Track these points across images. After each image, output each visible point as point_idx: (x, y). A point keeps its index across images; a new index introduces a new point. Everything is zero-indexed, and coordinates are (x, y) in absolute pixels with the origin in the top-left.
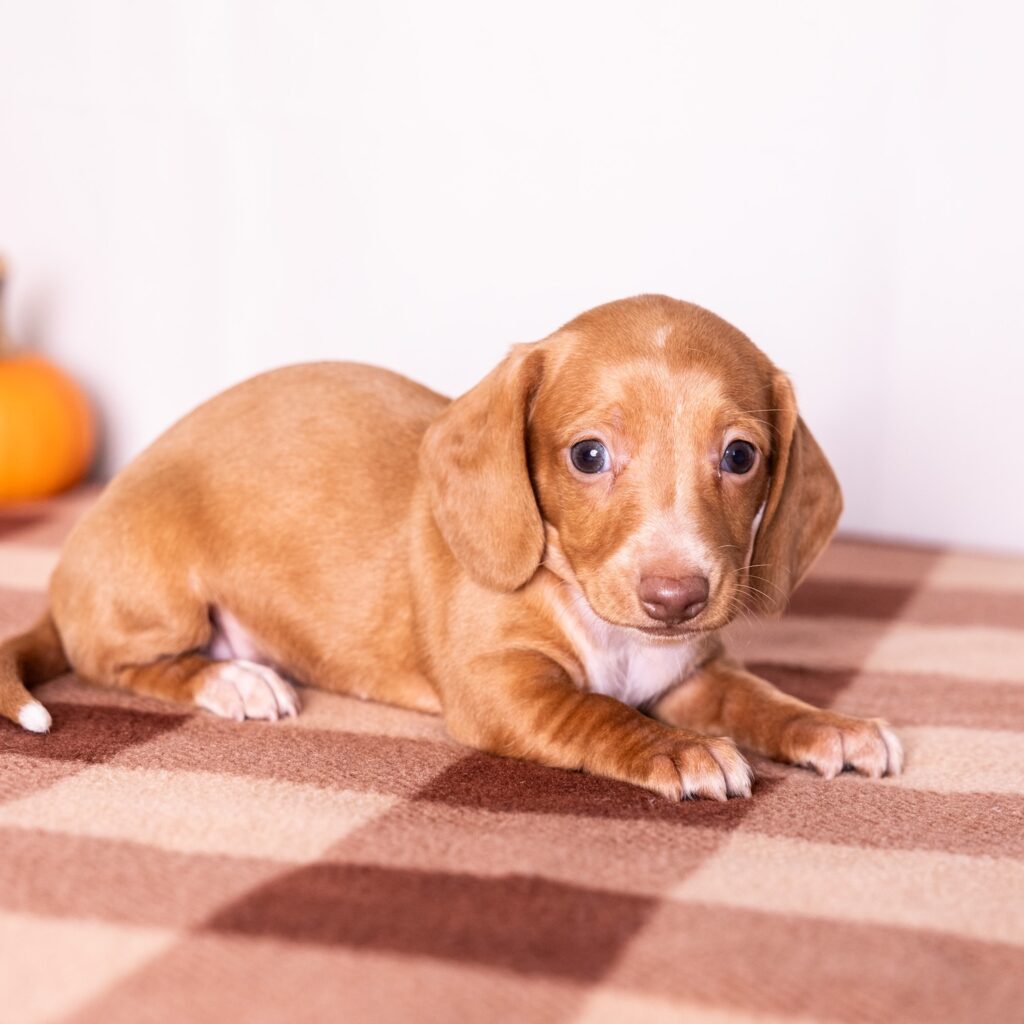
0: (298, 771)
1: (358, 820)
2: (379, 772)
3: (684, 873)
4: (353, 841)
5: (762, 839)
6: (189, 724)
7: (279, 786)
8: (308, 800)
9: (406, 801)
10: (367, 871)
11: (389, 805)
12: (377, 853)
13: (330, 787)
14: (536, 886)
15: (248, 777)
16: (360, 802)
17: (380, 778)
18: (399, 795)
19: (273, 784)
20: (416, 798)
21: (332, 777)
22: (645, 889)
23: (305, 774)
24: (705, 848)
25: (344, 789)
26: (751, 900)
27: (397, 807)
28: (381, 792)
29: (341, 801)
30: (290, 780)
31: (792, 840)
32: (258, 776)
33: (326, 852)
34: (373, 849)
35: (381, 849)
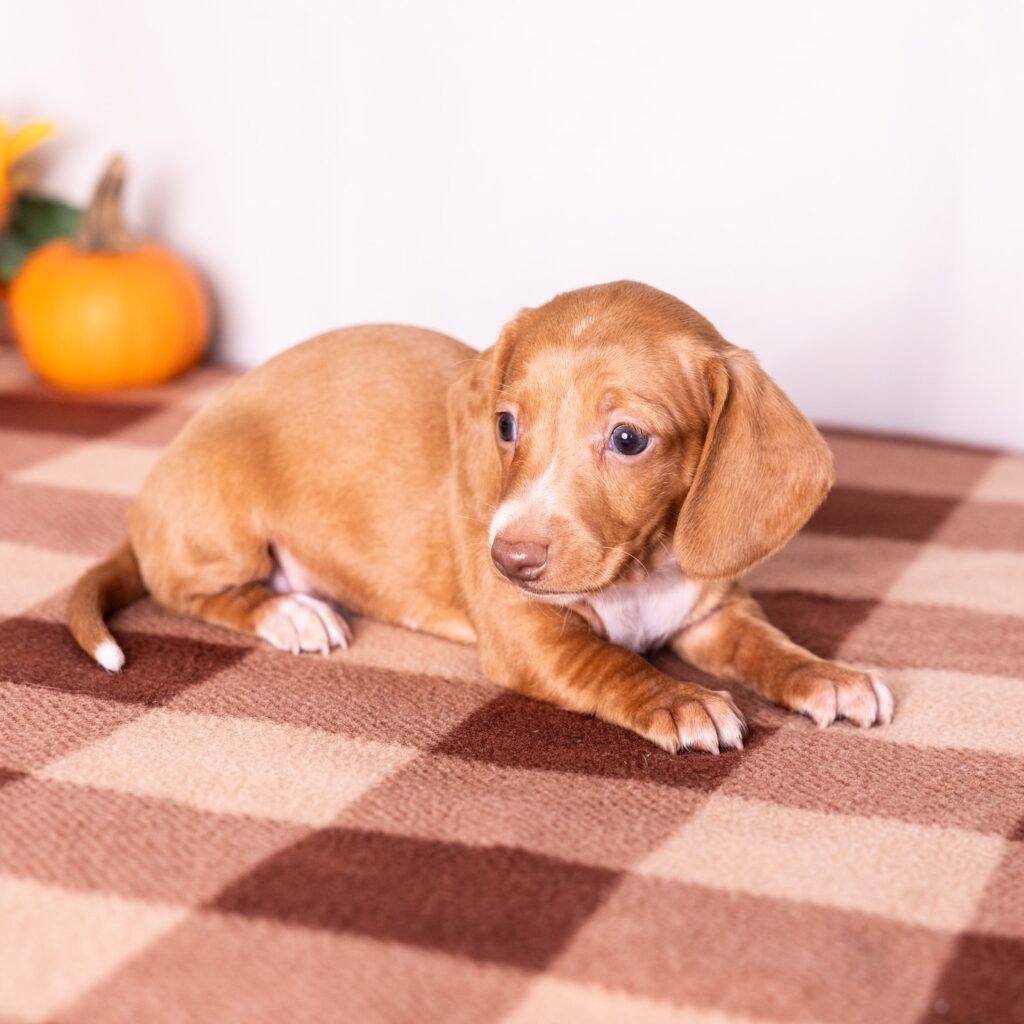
0: (334, 718)
1: (375, 779)
2: (408, 719)
3: (653, 843)
5: (737, 801)
6: (249, 659)
7: (314, 736)
8: (337, 753)
9: (424, 754)
10: (370, 837)
11: (408, 759)
12: (385, 821)
13: (359, 738)
14: (517, 857)
15: (287, 726)
16: (382, 756)
17: (407, 726)
18: (419, 748)
19: (309, 734)
20: (434, 751)
21: (363, 725)
22: (611, 863)
23: (339, 723)
24: (682, 812)
25: (372, 740)
26: (703, 877)
27: (415, 761)
28: (404, 744)
29: (365, 755)
30: (326, 729)
31: (764, 804)
32: (297, 725)
33: (340, 816)
34: (380, 813)
35: (388, 813)
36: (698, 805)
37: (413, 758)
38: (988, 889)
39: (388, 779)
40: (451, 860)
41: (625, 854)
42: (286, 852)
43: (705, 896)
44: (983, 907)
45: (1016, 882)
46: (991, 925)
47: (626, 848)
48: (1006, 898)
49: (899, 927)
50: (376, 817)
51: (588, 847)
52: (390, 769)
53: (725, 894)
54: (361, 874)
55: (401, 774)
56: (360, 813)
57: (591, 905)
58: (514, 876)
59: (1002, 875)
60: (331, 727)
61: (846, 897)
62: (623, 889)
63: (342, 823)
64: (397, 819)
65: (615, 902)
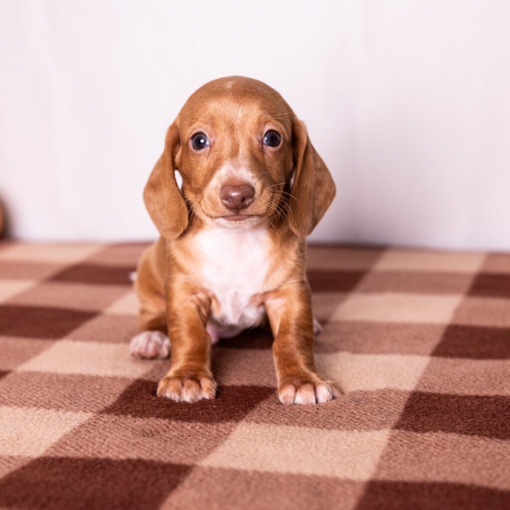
0: (49, 402)
1: (67, 430)
2: (88, 400)
3: (209, 451)
4: (61, 444)
5: (253, 424)
6: (8, 376)
7: (38, 412)
8: (49, 419)
9: (95, 415)
10: (61, 460)
11: (87, 418)
12: (70, 451)
13: (62, 411)
15: (24, 408)
16: (73, 418)
17: (88, 404)
18: (93, 413)
19: (35, 410)
20: (101, 413)
21: (64, 404)
22: (186, 462)
23: (51, 404)
24: (225, 434)
25: (69, 411)
26: (236, 464)
27: (90, 419)
28: (85, 411)
29: (64, 419)
30: (44, 408)
31: (267, 425)
32: (29, 407)
33: (47, 451)
34: (68, 447)
35: (72, 447)
36: (233, 429)
37: (89, 417)
38: (382, 457)
39: (75, 429)
40: (103, 468)
41: (195, 456)
42: (16, 472)
43: (235, 474)
44: (379, 467)
45: (396, 453)
46: (384, 476)
47: (196, 453)
48: (391, 461)
49: (337, 481)
50: (67, 450)
51: (176, 455)
52: (76, 424)
53: (246, 472)
54: (54, 480)
55: (82, 426)
56: (58, 448)
57: (174, 485)
58: (135, 474)
59: (389, 450)
60: (48, 406)
61: (309, 468)
62: (192, 475)
63: (48, 454)
64: (76, 450)
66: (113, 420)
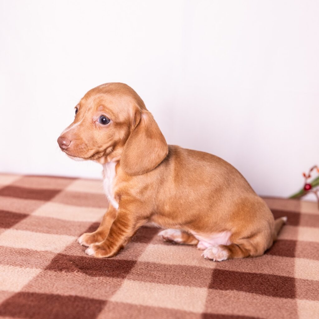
1: (31, 278)
3: (113, 293)
4: (29, 285)
5: (132, 281)
8: (18, 271)
9: (43, 270)
10: (33, 294)
11: (39, 272)
12: (36, 289)
13: (23, 267)
14: (76, 298)
15: (2, 265)
16: (31, 272)
17: (36, 264)
18: (41, 269)
19: (8, 267)
20: (46, 269)
21: (23, 264)
22: (103, 298)
23: (16, 264)
24: (119, 285)
25: (27, 268)
26: (130, 301)
27: (41, 273)
28: (37, 268)
29: (26, 272)
30: (13, 265)
31: (140, 281)
32: (5, 265)
33: (22, 289)
34: (34, 288)
35: (36, 287)
36: (122, 282)
37: (40, 272)
38: (207, 302)
39: (34, 278)
40: (57, 299)
41: (105, 296)
42: (10, 299)
43: (131, 307)
44: (207, 307)
45: (214, 300)
46: (210, 311)
47: (106, 294)
48: (212, 304)
49: (185, 312)
50: (33, 289)
51: (96, 294)
52: (34, 275)
53: (136, 306)
54: (32, 304)
55: (38, 276)
56: (29, 288)
57: (100, 310)
58: (76, 303)
59: (209, 298)
61: (170, 305)
62: (108, 305)
63: (24, 291)
64: (39, 289)
65: (106, 308)
66: (54, 274)
